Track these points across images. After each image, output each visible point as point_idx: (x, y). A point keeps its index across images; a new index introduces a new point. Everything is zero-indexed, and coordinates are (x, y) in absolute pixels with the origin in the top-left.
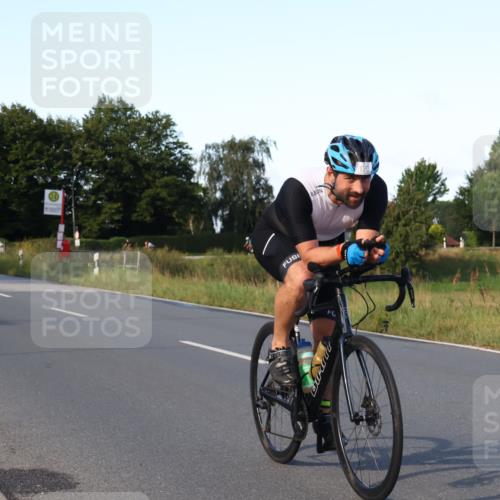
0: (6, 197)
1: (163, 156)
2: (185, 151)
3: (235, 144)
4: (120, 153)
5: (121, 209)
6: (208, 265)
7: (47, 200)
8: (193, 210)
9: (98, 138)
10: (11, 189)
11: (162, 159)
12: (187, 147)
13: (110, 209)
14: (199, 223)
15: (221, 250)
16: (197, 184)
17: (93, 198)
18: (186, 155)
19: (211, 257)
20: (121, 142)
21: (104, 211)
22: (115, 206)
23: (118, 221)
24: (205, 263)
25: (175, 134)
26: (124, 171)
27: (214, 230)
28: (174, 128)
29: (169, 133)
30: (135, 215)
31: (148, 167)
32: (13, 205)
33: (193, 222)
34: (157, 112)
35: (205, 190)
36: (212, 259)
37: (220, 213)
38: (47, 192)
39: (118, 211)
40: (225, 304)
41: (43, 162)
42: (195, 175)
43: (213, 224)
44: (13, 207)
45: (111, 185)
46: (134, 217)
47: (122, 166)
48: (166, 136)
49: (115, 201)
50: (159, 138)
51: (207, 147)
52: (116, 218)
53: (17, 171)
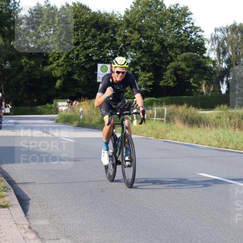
0: (70, 69)
1: (182, 38)
2: (199, 33)
3: (236, 27)
4: (151, 36)
5: (153, 77)
6: (217, 118)
7: (99, 71)
8: (205, 77)
9: (135, 25)
10: (73, 64)
11: (182, 40)
12: (200, 30)
13: (145, 77)
14: (209, 86)
15: (226, 106)
16: (208, 58)
17: (132, 69)
18: (199, 36)
19: (219, 111)
20: (152, 28)
21: (140, 79)
22: (148, 75)
23: (150, 86)
24: (214, 116)
25: (192, 21)
26: (154, 50)
27: (221, 92)
28: (191, 16)
29: (186, 20)
30: (162, 82)
31: (171, 46)
32: (76, 75)
33: (205, 86)
34: (177, 5)
35: (214, 62)
36: (219, 114)
37: (225, 79)
38: (100, 66)
39: (150, 79)
40: (230, 146)
41: (97, 43)
42: (207, 51)
43: (220, 88)
44: (75, 77)
45: (144, 59)
46: (162, 83)
47: (152, 46)
48: (185, 23)
49: (148, 72)
50: (179, 25)
51: (216, 30)
52: (149, 83)
53: (78, 51)
